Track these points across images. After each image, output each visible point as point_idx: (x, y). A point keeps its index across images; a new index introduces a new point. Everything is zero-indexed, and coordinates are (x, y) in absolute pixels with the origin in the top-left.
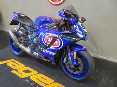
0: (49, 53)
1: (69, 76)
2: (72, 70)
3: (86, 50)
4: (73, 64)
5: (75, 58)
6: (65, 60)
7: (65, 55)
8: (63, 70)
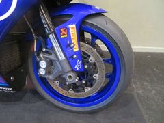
1: (63, 109)
2: (71, 91)
4: (73, 70)
5: (76, 49)
7: (40, 49)
8: (42, 98)
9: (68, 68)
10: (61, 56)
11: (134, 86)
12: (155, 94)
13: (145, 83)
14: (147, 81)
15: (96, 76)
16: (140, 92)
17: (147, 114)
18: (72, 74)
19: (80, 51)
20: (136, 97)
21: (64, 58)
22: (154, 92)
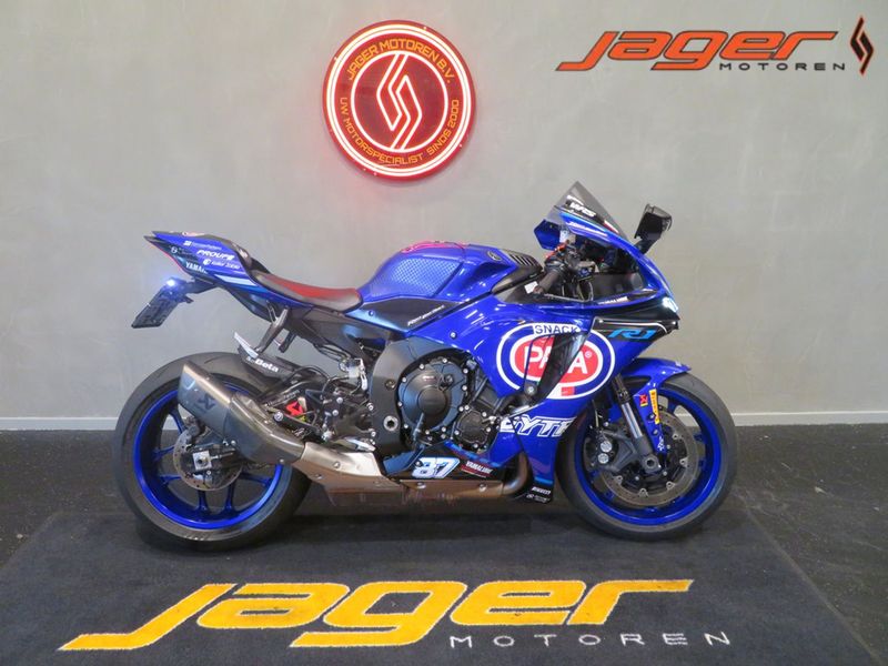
3: (684, 373)
4: (654, 451)
5: (657, 422)
9: (647, 448)
10: (637, 433)
11: (742, 498)
12: (788, 509)
13: (765, 492)
14: (769, 488)
15: (684, 461)
16: (758, 507)
17: (776, 538)
18: (653, 458)
19: (661, 423)
20: (749, 513)
21: (641, 434)
22: (785, 506)
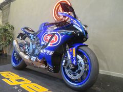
0: (46, 52)
5: (74, 56)
6: (64, 61)
